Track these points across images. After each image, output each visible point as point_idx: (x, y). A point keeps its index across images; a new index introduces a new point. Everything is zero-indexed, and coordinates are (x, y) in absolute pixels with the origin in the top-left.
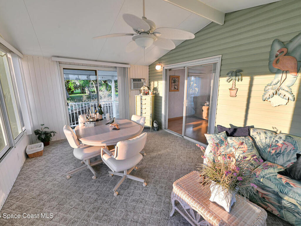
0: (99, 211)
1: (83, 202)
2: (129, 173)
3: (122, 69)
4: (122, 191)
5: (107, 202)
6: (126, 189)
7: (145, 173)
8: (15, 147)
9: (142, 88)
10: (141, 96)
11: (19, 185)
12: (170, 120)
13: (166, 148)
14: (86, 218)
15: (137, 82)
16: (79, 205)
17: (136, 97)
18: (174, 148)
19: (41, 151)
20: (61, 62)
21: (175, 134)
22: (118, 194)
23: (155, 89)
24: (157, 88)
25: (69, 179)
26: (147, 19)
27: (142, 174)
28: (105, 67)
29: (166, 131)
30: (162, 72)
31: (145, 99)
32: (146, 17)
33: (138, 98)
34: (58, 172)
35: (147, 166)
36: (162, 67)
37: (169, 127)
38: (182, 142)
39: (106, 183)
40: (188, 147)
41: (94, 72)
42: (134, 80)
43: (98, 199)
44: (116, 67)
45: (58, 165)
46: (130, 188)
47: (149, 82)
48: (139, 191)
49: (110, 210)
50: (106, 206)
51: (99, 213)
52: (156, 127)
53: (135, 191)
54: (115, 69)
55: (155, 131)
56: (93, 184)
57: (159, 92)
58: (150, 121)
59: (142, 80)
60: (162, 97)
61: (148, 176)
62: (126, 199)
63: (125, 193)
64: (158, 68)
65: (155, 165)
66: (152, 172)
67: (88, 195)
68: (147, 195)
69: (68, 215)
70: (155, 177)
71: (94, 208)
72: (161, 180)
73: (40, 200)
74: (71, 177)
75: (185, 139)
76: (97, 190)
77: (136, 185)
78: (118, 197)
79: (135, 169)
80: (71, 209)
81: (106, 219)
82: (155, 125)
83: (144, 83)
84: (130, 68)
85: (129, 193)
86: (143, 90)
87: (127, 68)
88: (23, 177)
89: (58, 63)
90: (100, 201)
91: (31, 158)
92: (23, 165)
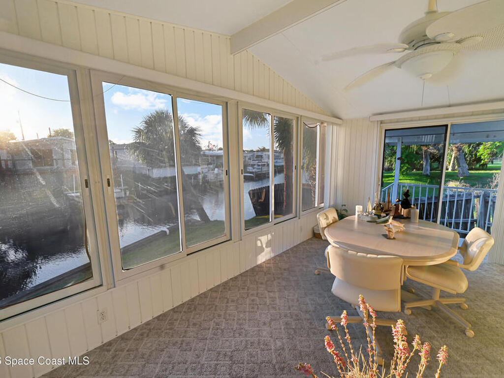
0: (296, 322)
1: (298, 302)
5: (311, 324)
8: (299, 218)
11: (287, 254)
14: (283, 314)
16: (293, 300)
25: (315, 275)
39: (338, 307)
43: (310, 313)
49: (304, 332)
50: (306, 324)
51: (293, 323)
56: (325, 297)
67: (308, 301)
69: (278, 300)
71: (297, 316)
73: (281, 273)
74: (318, 274)
76: (321, 305)
80: (285, 298)
81: (292, 334)
88: (295, 249)
89: (379, 123)
90: (308, 316)
91: (317, 238)
92: (305, 240)
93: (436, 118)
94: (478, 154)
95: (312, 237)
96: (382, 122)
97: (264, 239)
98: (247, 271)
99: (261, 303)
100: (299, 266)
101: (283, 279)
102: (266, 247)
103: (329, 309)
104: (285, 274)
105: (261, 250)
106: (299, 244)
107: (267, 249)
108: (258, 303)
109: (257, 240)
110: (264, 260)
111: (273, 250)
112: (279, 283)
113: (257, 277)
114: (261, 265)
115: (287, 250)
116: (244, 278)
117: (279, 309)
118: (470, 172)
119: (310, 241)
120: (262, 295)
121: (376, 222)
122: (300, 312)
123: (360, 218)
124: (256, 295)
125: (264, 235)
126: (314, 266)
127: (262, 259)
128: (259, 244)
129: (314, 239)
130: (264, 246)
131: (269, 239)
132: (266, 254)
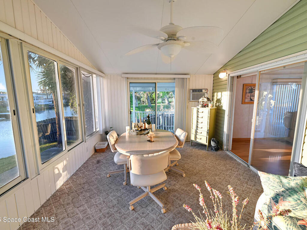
0: (110, 218)
1: (105, 203)
2: (154, 191)
3: (180, 80)
4: (139, 208)
5: (120, 213)
6: (143, 208)
7: (172, 197)
8: (85, 142)
9: (201, 100)
10: (198, 109)
11: (80, 171)
12: (234, 140)
13: (216, 175)
14: (98, 219)
15: (197, 93)
17: (192, 109)
18: (226, 178)
19: (104, 149)
20: (129, 77)
21: (239, 160)
22: (133, 209)
23: (219, 101)
24: (221, 99)
25: (108, 178)
26: (175, 24)
27: (168, 197)
28: (164, 79)
29: (228, 153)
30: (227, 80)
31: (203, 112)
32: (174, 23)
33: (195, 110)
34: (105, 169)
35: (179, 191)
36: (227, 74)
37: (234, 149)
38: (244, 173)
39: (131, 192)
40: (249, 183)
41: (155, 84)
42: (194, 91)
43: (116, 206)
44: (174, 79)
45: (109, 163)
46: (148, 208)
47: (213, 93)
48: (154, 217)
49: (118, 221)
50: (117, 216)
51: (108, 220)
52: (214, 147)
53: (150, 214)
54: (174, 80)
55: (212, 151)
56: (121, 190)
57: (222, 104)
58: (207, 137)
59: (203, 91)
60: (225, 110)
61: (173, 202)
62: (137, 218)
63: (140, 211)
64: (223, 76)
65: (189, 192)
66: (180, 200)
67: (111, 198)
68: (159, 225)
69: (89, 210)
70: (180, 207)
71: (108, 213)
72: (186, 213)
73: (82, 187)
74: (110, 177)
75: (250, 171)
76: (120, 197)
77: (155, 208)
78: (131, 212)
79: (164, 188)
80: (94, 205)
82: (213, 144)
83: (206, 94)
84: (189, 78)
85: (143, 213)
86: (202, 102)
87: (187, 78)
88: (85, 165)
89: (126, 78)
90: (116, 209)
91: (98, 152)
92: (90, 156)
93: (151, 79)
94: (153, 97)
95: (95, 153)
96: (127, 78)
97: (61, 166)
98: (49, 200)
99: (75, 221)
100: (94, 176)
101: (86, 191)
102: (63, 172)
103: (126, 197)
104: (86, 186)
105: (59, 175)
106: (87, 161)
107: (64, 173)
108: (72, 223)
109: (54, 169)
110: (62, 183)
111: (69, 173)
112: (84, 196)
113: (61, 200)
114: (60, 188)
115: (79, 168)
116: (48, 208)
117: (93, 216)
118: (152, 105)
119: (94, 156)
120: (73, 213)
121: (144, 134)
122: (109, 209)
123: (130, 133)
124: (67, 216)
125: (60, 163)
126: (105, 172)
127: (60, 183)
128: (56, 171)
129: (96, 154)
130: (61, 172)
131: (65, 164)
132: (63, 178)
